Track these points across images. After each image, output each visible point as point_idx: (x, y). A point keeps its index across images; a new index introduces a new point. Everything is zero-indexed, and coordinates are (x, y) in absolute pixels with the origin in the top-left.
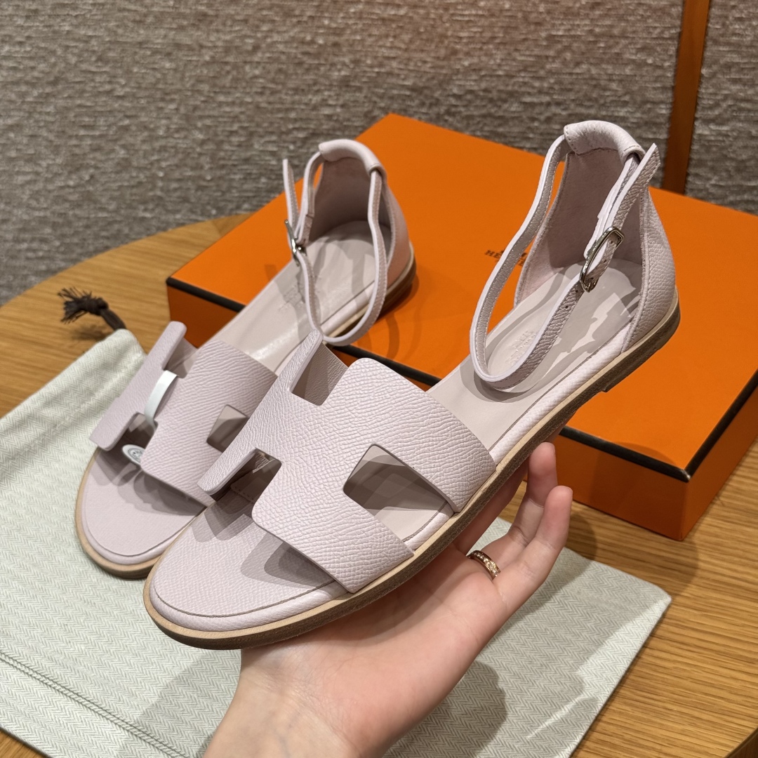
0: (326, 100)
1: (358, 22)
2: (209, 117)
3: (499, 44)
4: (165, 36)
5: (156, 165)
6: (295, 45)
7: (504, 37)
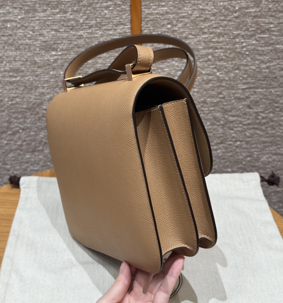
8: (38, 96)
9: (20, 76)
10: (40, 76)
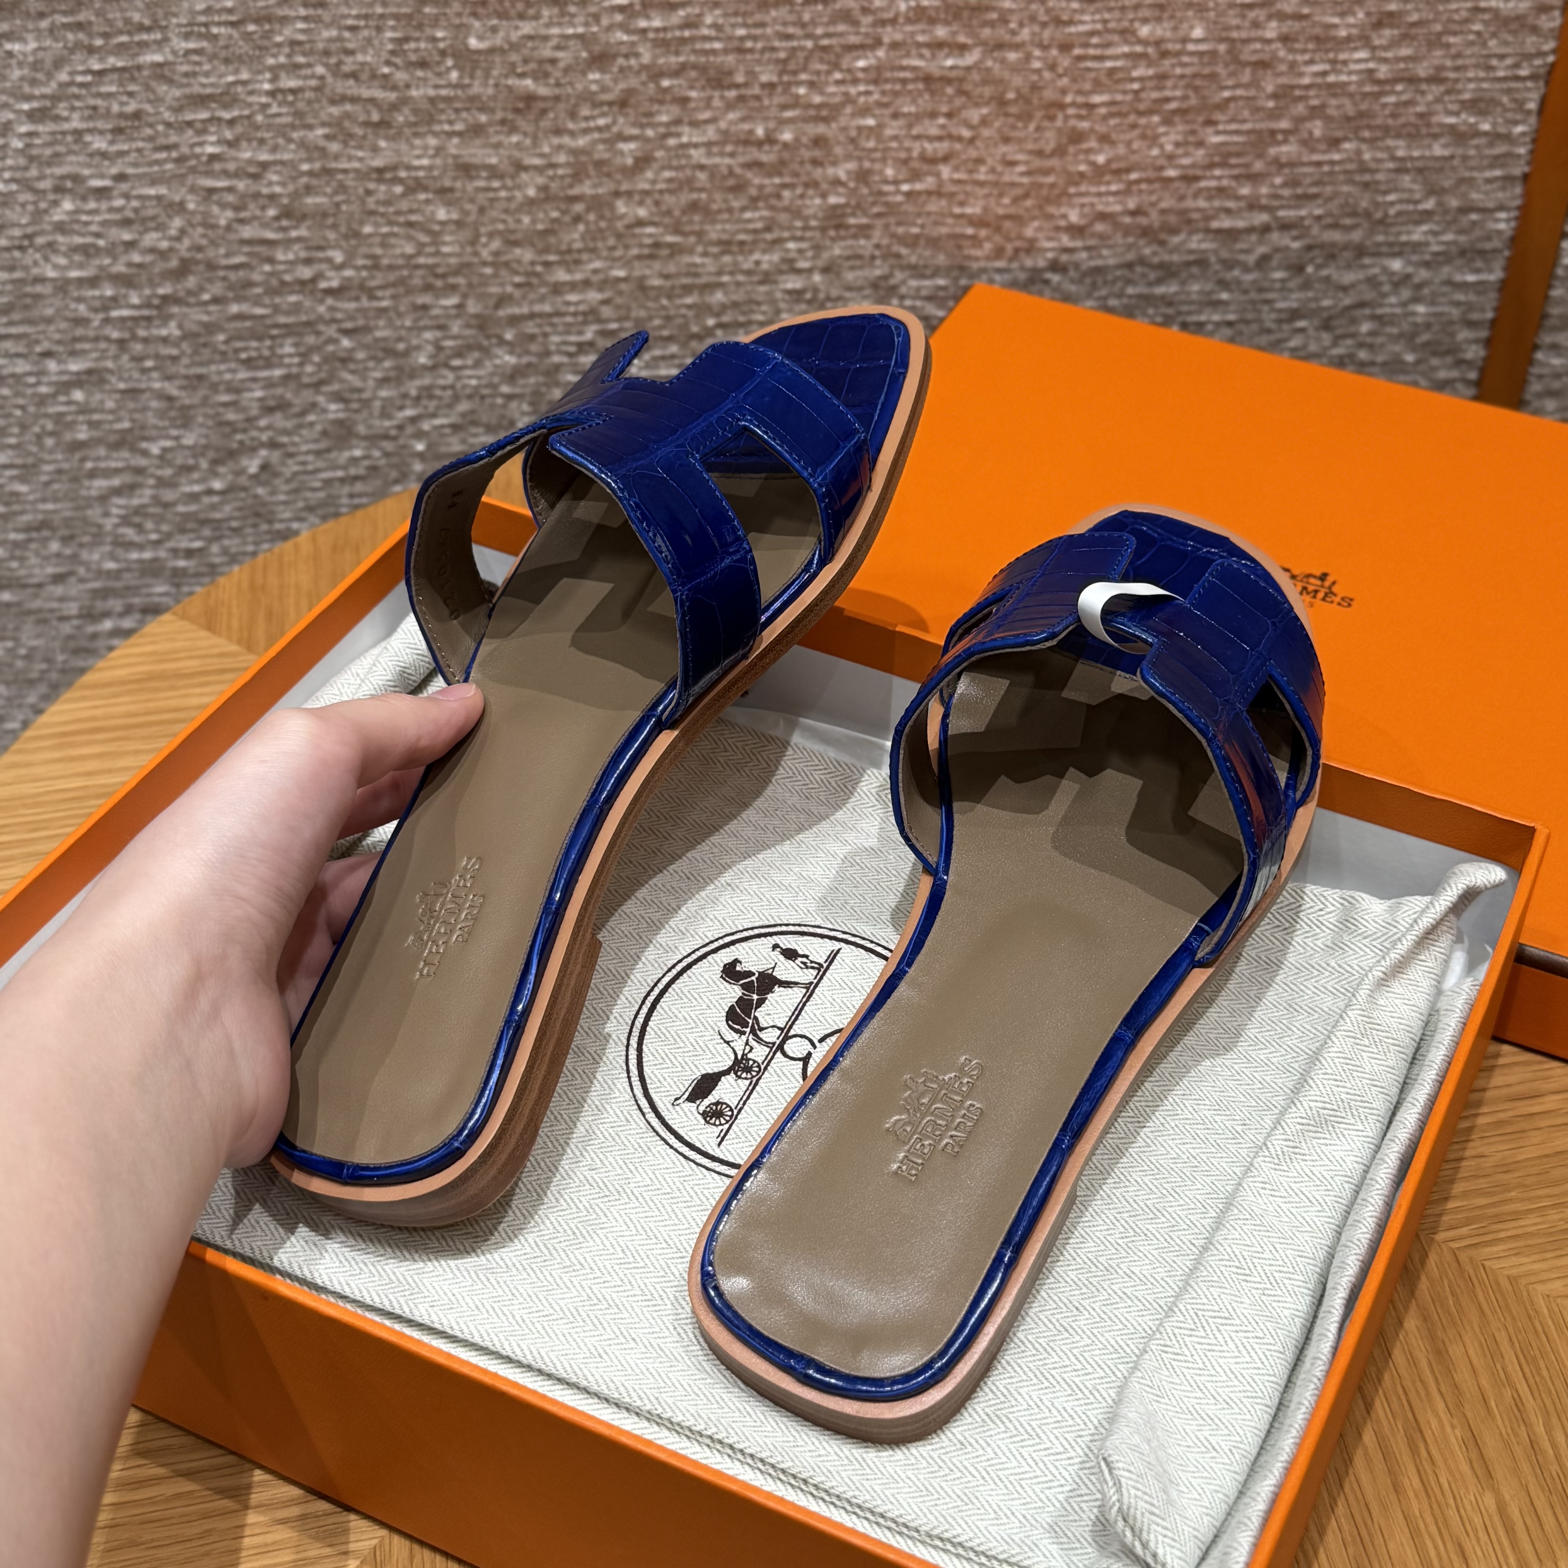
0: (792, 261)
1: (871, 88)
2: (532, 316)
3: (1175, 112)
4: (439, 150)
5: (410, 430)
6: (729, 148)
7: (1185, 98)
8: (1053, 154)
9: (984, 44)
10: (1087, 45)
